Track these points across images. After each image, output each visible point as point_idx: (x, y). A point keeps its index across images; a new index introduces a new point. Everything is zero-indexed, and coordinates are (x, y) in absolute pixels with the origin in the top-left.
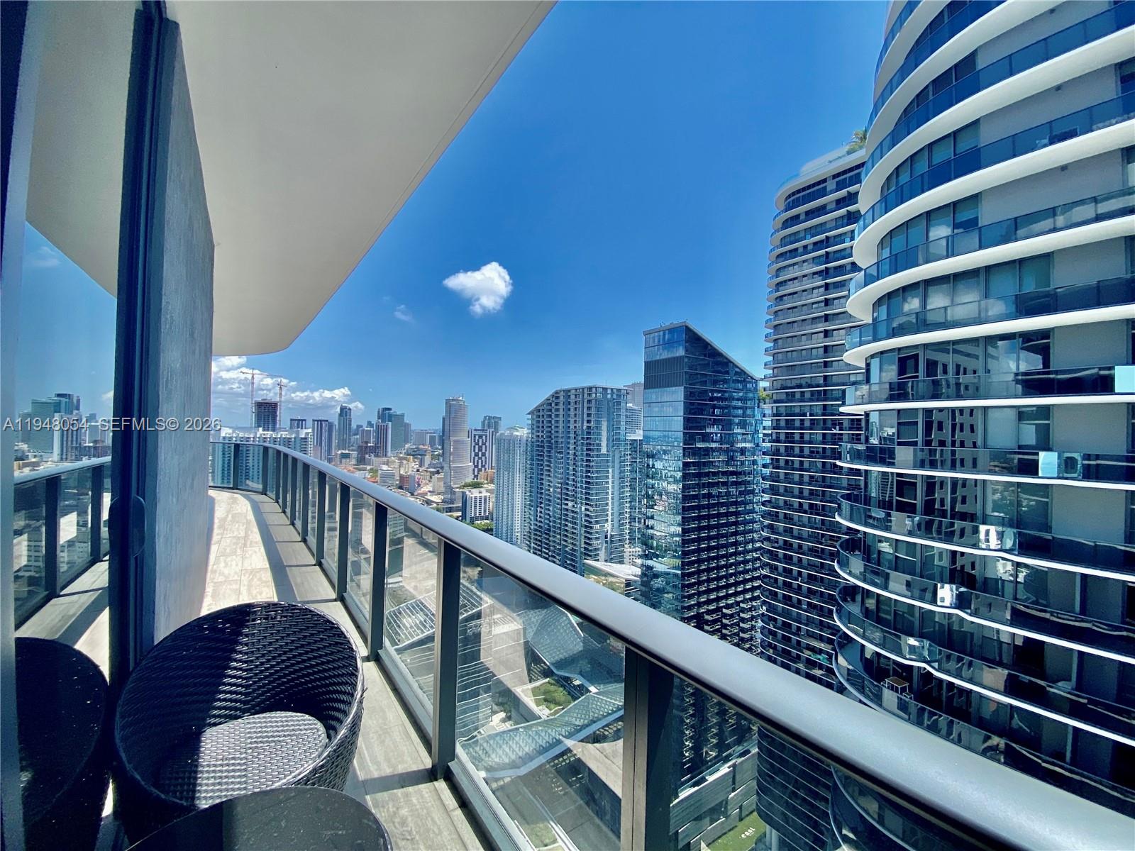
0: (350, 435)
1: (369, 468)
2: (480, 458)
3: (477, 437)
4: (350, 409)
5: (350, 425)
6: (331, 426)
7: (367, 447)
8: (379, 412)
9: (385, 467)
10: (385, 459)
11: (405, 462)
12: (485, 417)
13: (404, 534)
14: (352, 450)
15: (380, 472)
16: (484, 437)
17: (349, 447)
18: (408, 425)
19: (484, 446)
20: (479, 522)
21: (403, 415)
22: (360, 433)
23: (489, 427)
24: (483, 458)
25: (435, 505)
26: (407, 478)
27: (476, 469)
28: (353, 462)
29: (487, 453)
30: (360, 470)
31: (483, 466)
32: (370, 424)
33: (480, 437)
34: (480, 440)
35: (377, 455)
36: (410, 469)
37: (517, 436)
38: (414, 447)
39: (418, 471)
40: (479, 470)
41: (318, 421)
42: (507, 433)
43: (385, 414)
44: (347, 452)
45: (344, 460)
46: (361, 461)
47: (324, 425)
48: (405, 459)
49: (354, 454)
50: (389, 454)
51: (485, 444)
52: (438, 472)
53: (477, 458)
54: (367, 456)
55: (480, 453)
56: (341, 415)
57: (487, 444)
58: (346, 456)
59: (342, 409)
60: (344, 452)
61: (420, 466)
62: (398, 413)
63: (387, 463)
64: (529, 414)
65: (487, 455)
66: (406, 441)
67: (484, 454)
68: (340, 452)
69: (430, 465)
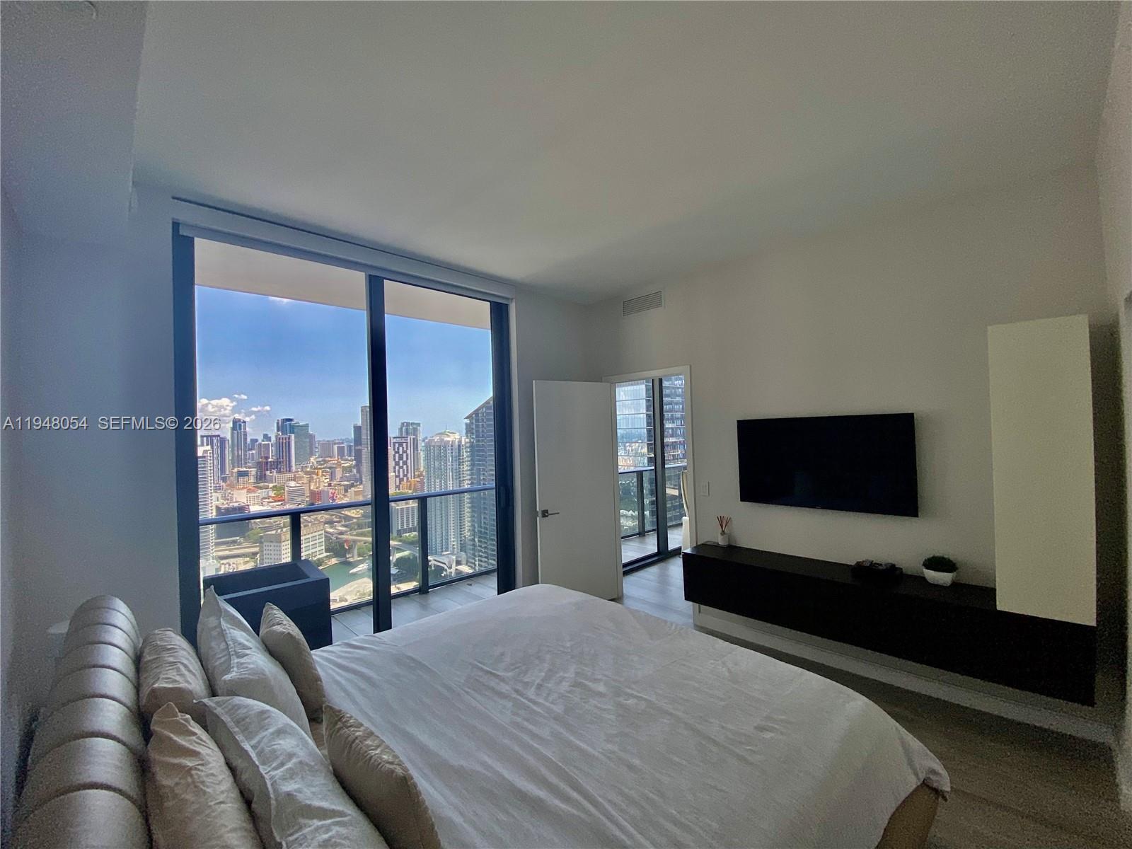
0: (245, 451)
1: (271, 485)
2: (402, 467)
3: (397, 445)
4: (244, 422)
5: (245, 439)
6: (223, 441)
7: (267, 463)
8: (278, 423)
9: (292, 484)
10: (288, 475)
11: (315, 477)
12: (403, 424)
13: (325, 554)
14: (250, 468)
15: (286, 489)
16: (404, 445)
17: (245, 463)
18: (312, 437)
19: (405, 455)
20: (407, 535)
21: (307, 426)
22: (256, 447)
23: (407, 433)
24: (405, 467)
25: (355, 520)
26: (320, 493)
27: (398, 479)
28: (252, 480)
29: (409, 461)
30: (261, 488)
31: (404, 475)
32: (267, 437)
33: (401, 444)
34: (401, 448)
35: (279, 472)
36: (322, 484)
37: (449, 441)
38: (321, 459)
39: (330, 485)
40: (401, 480)
41: (207, 437)
42: (436, 439)
43: (286, 426)
44: (245, 469)
45: (241, 479)
46: (261, 477)
47: (215, 441)
48: (314, 473)
49: (253, 471)
50: (294, 469)
51: (406, 452)
52: (352, 485)
53: (397, 468)
54: (268, 473)
55: (401, 462)
56: (234, 429)
57: (409, 452)
58: (245, 474)
59: (235, 422)
60: (241, 469)
61: (331, 480)
62: (301, 424)
63: (294, 479)
64: (466, 418)
65: (409, 464)
66: (312, 454)
67: (405, 463)
68: (236, 470)
69: (342, 479)
